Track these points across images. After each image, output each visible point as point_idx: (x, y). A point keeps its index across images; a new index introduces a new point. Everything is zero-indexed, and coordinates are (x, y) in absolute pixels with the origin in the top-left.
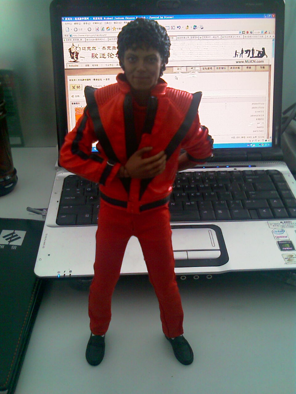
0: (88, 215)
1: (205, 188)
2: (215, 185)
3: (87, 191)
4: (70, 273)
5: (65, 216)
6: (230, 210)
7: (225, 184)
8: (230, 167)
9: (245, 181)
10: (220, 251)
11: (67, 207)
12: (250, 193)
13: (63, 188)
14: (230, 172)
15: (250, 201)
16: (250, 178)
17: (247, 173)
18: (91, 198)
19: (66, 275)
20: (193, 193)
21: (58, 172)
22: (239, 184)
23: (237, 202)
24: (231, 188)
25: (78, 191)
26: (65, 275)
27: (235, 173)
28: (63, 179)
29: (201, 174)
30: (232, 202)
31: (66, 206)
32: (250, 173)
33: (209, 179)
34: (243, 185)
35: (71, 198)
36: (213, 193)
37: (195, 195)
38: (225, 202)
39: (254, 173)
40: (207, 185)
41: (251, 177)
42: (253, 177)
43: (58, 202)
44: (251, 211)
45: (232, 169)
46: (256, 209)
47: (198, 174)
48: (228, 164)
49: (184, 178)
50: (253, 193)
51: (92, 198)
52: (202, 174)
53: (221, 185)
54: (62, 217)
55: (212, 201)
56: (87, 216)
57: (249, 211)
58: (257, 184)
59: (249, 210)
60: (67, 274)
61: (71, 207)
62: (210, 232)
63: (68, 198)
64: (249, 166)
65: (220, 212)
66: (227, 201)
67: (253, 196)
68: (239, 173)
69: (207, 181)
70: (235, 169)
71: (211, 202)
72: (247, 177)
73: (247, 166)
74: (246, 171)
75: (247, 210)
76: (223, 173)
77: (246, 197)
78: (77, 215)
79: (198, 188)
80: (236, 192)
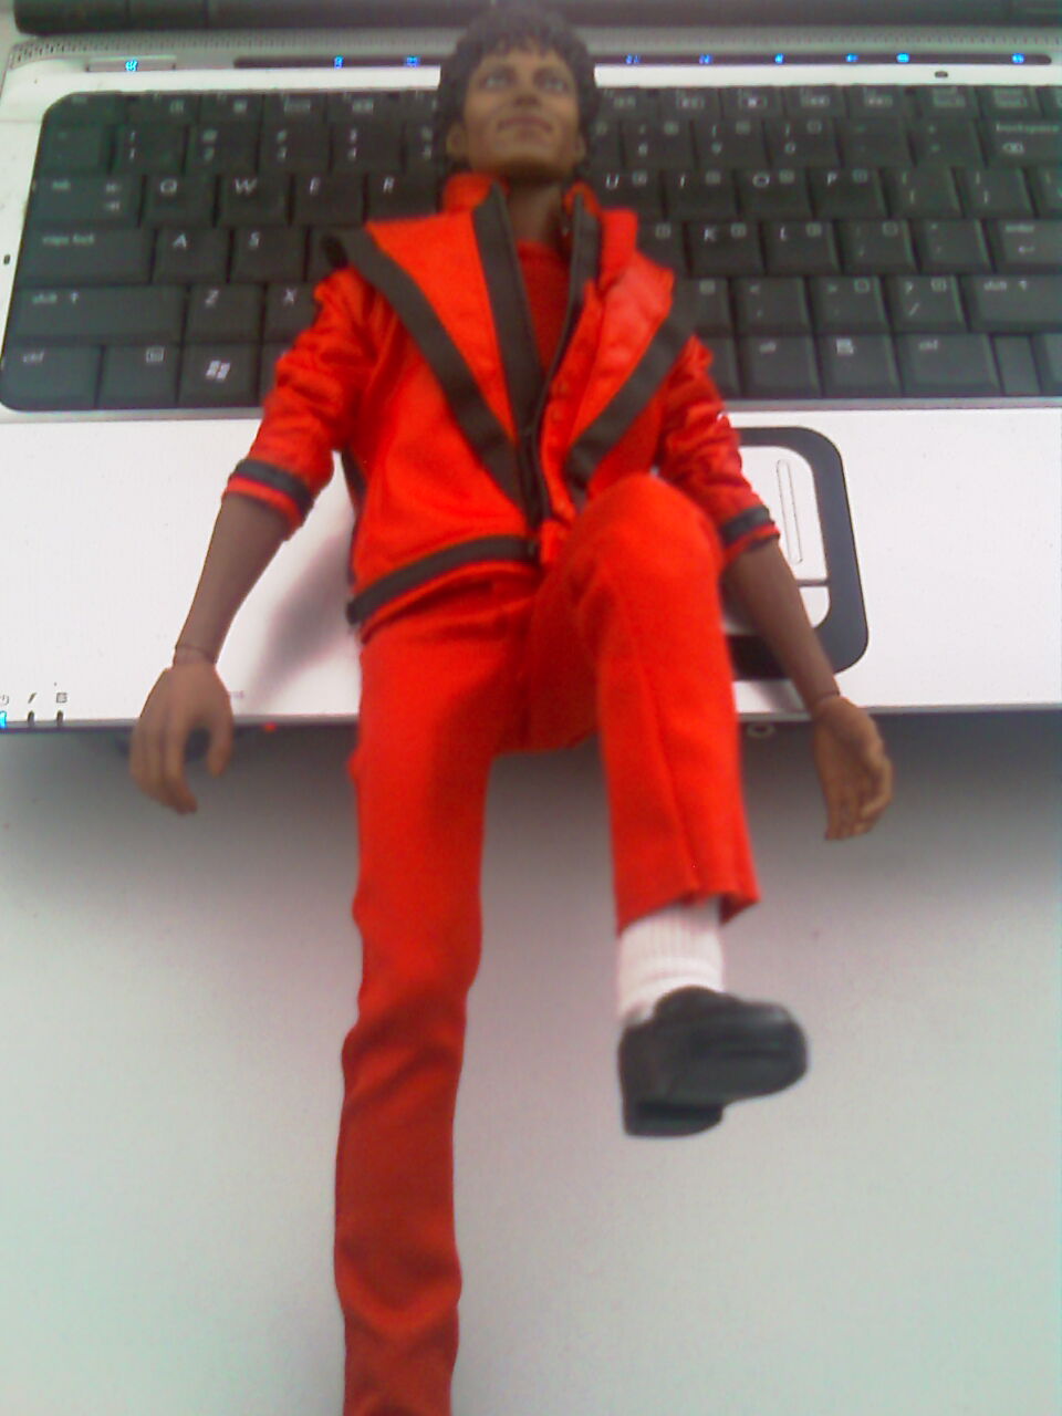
0: (162, 350)
1: (777, 191)
2: (831, 178)
3: (158, 194)
4: (61, 707)
5: (41, 356)
6: (894, 335)
7: (881, 172)
8: (916, 59)
9: (988, 148)
10: (824, 591)
11: (53, 298)
12: (1010, 228)
13: (36, 176)
14: (912, 91)
15: (1002, 285)
16: (1014, 137)
17: (1002, 103)
18: (180, 249)
19: (36, 718)
20: (711, 222)
21: (11, 67)
22: (954, 171)
23: (938, 285)
24: (912, 196)
25: (112, 198)
26: (31, 715)
27: (937, 102)
28: (40, 117)
29: (759, 102)
30: (909, 287)
31: (45, 286)
32: (1016, 104)
33: (800, 136)
34: (978, 179)
35: (77, 239)
36: (814, 229)
37: (724, 239)
38: (877, 282)
39: (1036, 106)
40: (786, 177)
41: (1020, 128)
42: (1032, 129)
43: (7, 260)
44: (1000, 342)
45: (922, 75)
46: (1031, 334)
47: (745, 102)
48: (904, 42)
49: (671, 128)
50: (1024, 228)
51: (182, 240)
52: (765, 102)
53: (860, 176)
54: (25, 359)
55: (807, 278)
56: (154, 356)
57: (994, 349)
58: (1048, 179)
59: (992, 336)
60: (46, 714)
61: (74, 297)
62: (783, 470)
63: (57, 241)
64: (1015, 58)
65: (845, 346)
66: (883, 279)
67: (1022, 250)
68: (960, 102)
69: (790, 148)
70: (939, 74)
71: (799, 284)
72: (998, 128)
73: (1004, 59)
74: (996, 92)
75: (984, 340)
76: (880, 101)
77: (984, 257)
78: (103, 348)
79: (737, 193)
80: (934, 226)
